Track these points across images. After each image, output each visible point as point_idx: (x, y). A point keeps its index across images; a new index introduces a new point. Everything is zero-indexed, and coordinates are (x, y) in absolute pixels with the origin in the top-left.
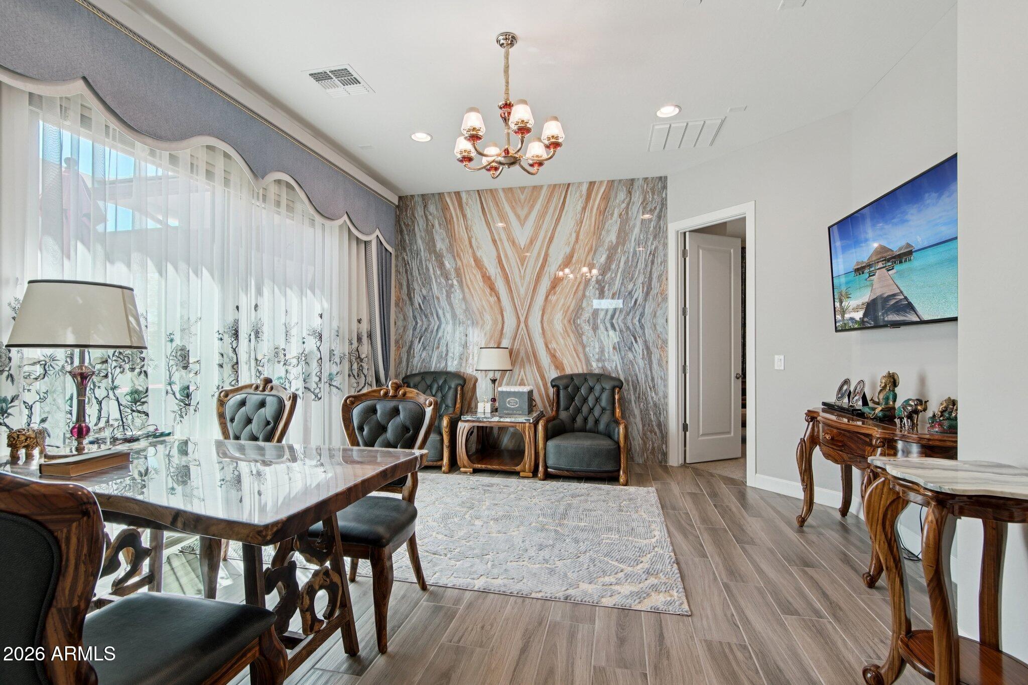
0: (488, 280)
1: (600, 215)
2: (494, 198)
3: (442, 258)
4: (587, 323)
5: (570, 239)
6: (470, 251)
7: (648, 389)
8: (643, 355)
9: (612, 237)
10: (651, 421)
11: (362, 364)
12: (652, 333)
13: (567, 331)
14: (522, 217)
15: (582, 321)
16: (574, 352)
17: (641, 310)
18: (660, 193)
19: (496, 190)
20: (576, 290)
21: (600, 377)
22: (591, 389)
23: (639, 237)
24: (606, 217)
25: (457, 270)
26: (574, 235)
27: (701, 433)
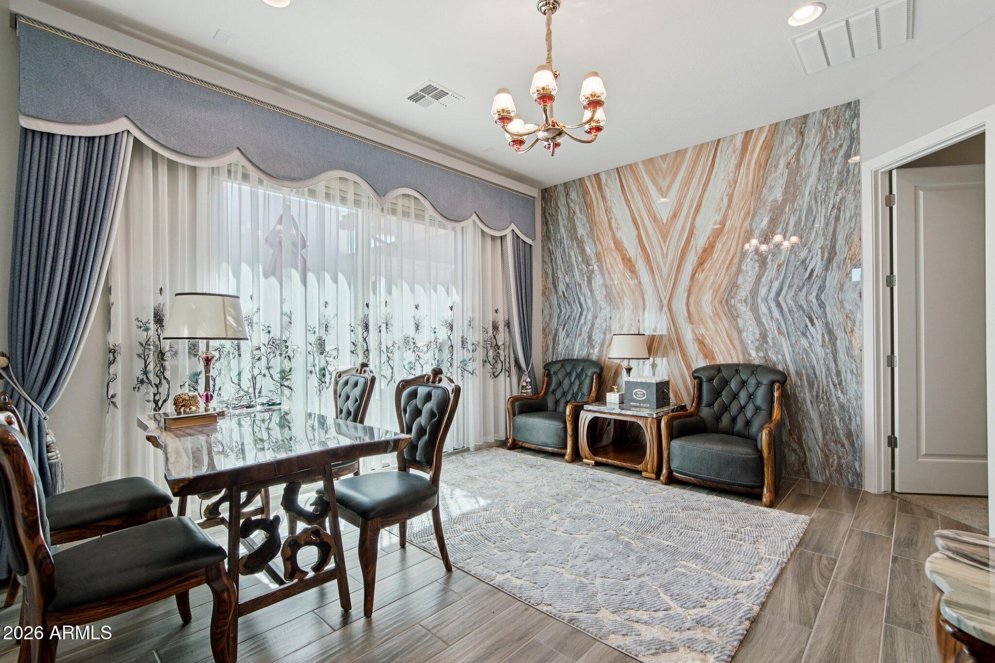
0: (628, 263)
1: (759, 170)
2: (633, 172)
3: (583, 245)
4: (744, 304)
5: (721, 205)
6: (610, 234)
7: (832, 387)
8: (823, 341)
9: (778, 194)
10: (837, 429)
11: (499, 351)
12: (836, 311)
13: (718, 314)
14: (664, 188)
15: (736, 301)
16: (727, 339)
17: (819, 283)
18: (848, 124)
19: (636, 164)
20: (730, 264)
21: (754, 369)
22: (744, 383)
23: (816, 188)
24: (768, 170)
25: (598, 255)
26: (726, 200)
27: (923, 452)
